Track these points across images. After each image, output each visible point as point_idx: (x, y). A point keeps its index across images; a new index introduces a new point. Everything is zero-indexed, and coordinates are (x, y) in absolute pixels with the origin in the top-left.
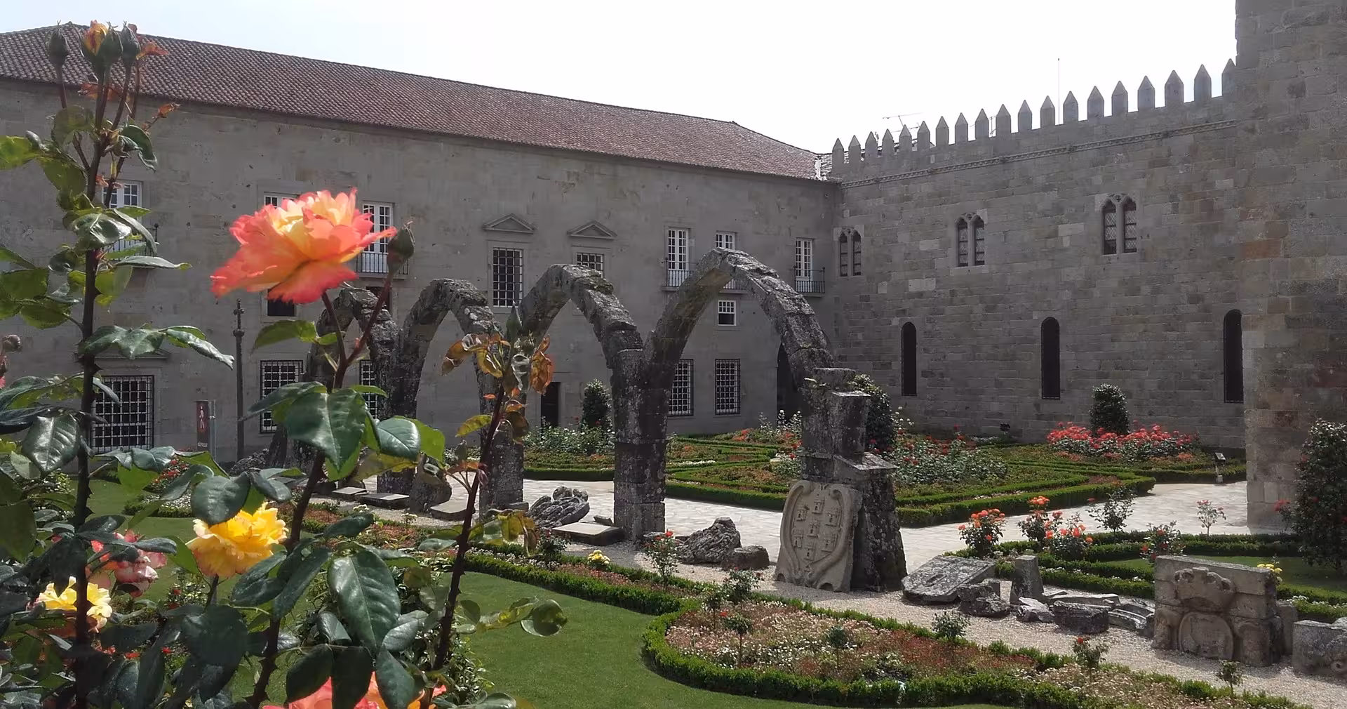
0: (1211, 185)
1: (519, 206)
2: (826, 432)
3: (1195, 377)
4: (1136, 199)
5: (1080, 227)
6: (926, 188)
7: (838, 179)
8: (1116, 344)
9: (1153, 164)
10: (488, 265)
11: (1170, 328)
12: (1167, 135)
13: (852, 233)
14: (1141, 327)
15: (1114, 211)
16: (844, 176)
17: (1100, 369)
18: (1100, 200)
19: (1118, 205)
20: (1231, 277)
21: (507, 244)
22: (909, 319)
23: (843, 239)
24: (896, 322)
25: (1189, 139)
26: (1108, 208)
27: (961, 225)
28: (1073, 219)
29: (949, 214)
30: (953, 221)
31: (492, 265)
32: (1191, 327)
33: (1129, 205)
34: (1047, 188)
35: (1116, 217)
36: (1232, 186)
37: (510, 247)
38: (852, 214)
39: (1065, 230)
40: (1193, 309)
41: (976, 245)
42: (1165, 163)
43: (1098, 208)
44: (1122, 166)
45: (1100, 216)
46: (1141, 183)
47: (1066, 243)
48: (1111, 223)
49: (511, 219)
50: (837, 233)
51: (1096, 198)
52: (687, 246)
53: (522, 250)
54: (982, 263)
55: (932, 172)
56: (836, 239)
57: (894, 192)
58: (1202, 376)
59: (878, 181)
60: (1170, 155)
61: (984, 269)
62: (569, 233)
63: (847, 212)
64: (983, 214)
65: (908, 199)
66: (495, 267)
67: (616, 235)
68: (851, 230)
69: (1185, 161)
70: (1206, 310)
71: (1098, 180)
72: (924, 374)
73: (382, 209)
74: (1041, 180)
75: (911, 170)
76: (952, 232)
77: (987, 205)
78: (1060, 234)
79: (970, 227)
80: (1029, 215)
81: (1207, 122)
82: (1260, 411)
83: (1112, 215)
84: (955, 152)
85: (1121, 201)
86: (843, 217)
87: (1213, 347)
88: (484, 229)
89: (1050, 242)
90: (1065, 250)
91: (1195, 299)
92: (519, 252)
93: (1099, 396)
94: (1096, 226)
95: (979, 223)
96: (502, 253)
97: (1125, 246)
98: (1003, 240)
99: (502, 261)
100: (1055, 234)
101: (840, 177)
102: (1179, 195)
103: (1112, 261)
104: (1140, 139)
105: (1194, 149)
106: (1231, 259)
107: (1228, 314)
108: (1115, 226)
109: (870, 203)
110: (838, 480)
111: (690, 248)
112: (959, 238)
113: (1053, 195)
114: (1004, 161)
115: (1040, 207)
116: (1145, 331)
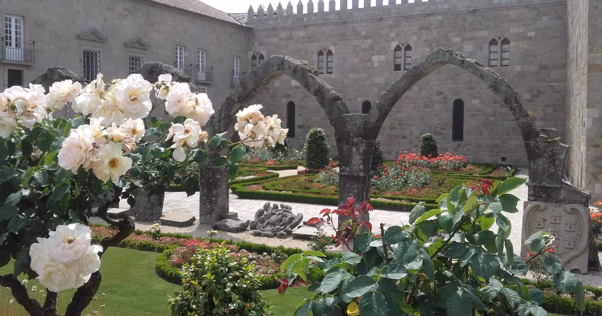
0: (450, 40)
1: (97, 25)
2: (553, 170)
3: (438, 129)
4: (412, 45)
5: (383, 57)
6: (302, 34)
7: (251, 26)
8: (400, 114)
9: (421, 29)
10: (81, 59)
11: (426, 106)
12: (429, 15)
13: (259, 55)
14: (412, 106)
15: (400, 50)
16: (255, 25)
17: (391, 125)
18: (394, 45)
19: (403, 47)
20: (457, 83)
21: (91, 47)
22: (291, 99)
23: (254, 57)
24: (284, 100)
25: (440, 18)
26: (398, 48)
27: (320, 53)
28: (379, 53)
29: (315, 47)
30: (316, 51)
31: (83, 59)
32: (437, 106)
33: (408, 48)
34: (366, 38)
35: (401, 53)
36: (459, 41)
37: (93, 49)
38: (260, 44)
39: (375, 58)
40: (438, 98)
41: (327, 64)
42: (427, 28)
43: (393, 48)
44: (406, 29)
45: (393, 52)
46: (415, 38)
47: (376, 65)
48: (398, 56)
49: (94, 33)
50: (251, 54)
51: (392, 45)
52: (183, 56)
53: (99, 52)
54: (331, 73)
55: (305, 26)
56: (250, 57)
57: (283, 35)
58: (442, 129)
59: (274, 29)
60: (430, 24)
61: (333, 76)
62: (125, 44)
63: (256, 44)
64: (332, 49)
65: (292, 39)
66: (84, 61)
67: (150, 47)
68: (259, 53)
69: (437, 28)
70: (445, 98)
71: (393, 35)
72: (299, 127)
73: (16, 20)
74: (364, 33)
75: (293, 24)
76: (315, 57)
77: (335, 44)
78: (373, 60)
79: (325, 55)
80: (357, 50)
81: (448, 10)
82: (594, 149)
83: (399, 52)
84: (317, 17)
85: (404, 46)
86: (254, 46)
87: (448, 116)
88: (78, 37)
89: (368, 64)
90: (376, 68)
91: (440, 93)
92: (97, 53)
93: (426, 139)
94: (391, 57)
95: (330, 53)
96: (88, 53)
97: (405, 67)
98: (343, 61)
99: (88, 58)
100: (370, 60)
101: (253, 25)
102: (434, 44)
103: (399, 74)
104: (415, 16)
105: (442, 23)
106: (458, 75)
107: (456, 100)
108: (401, 57)
109: (270, 39)
110: (564, 201)
111: (185, 57)
112: (318, 60)
113: (370, 41)
114: (344, 23)
115: (363, 46)
116: (414, 108)
